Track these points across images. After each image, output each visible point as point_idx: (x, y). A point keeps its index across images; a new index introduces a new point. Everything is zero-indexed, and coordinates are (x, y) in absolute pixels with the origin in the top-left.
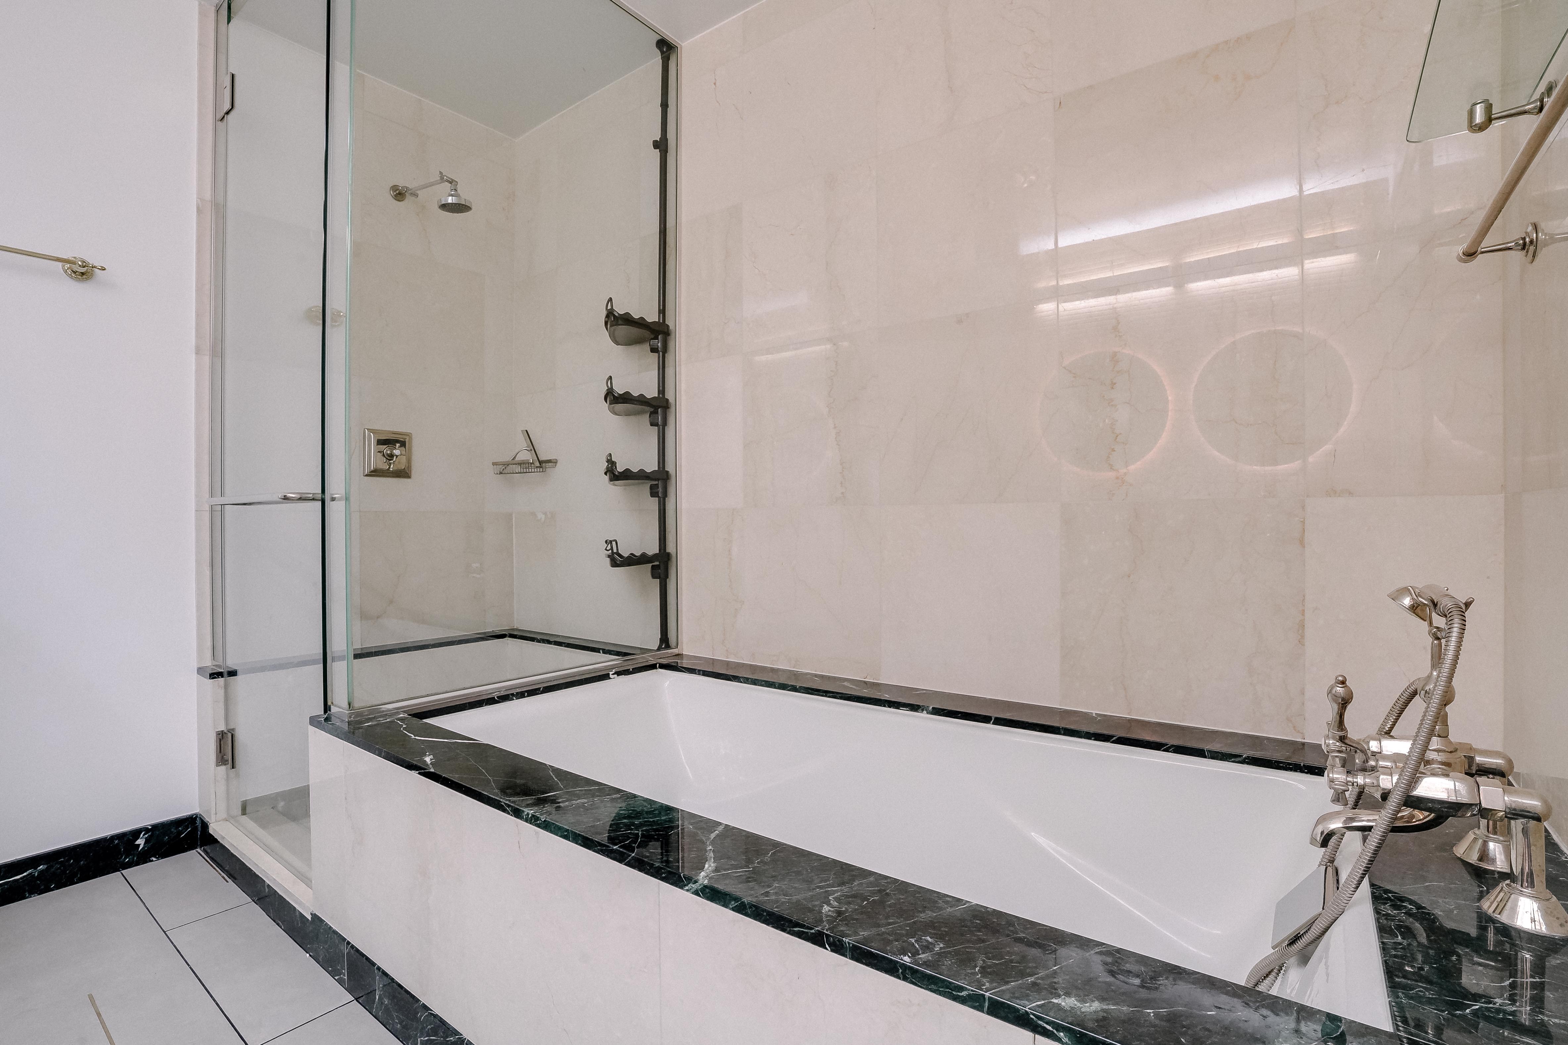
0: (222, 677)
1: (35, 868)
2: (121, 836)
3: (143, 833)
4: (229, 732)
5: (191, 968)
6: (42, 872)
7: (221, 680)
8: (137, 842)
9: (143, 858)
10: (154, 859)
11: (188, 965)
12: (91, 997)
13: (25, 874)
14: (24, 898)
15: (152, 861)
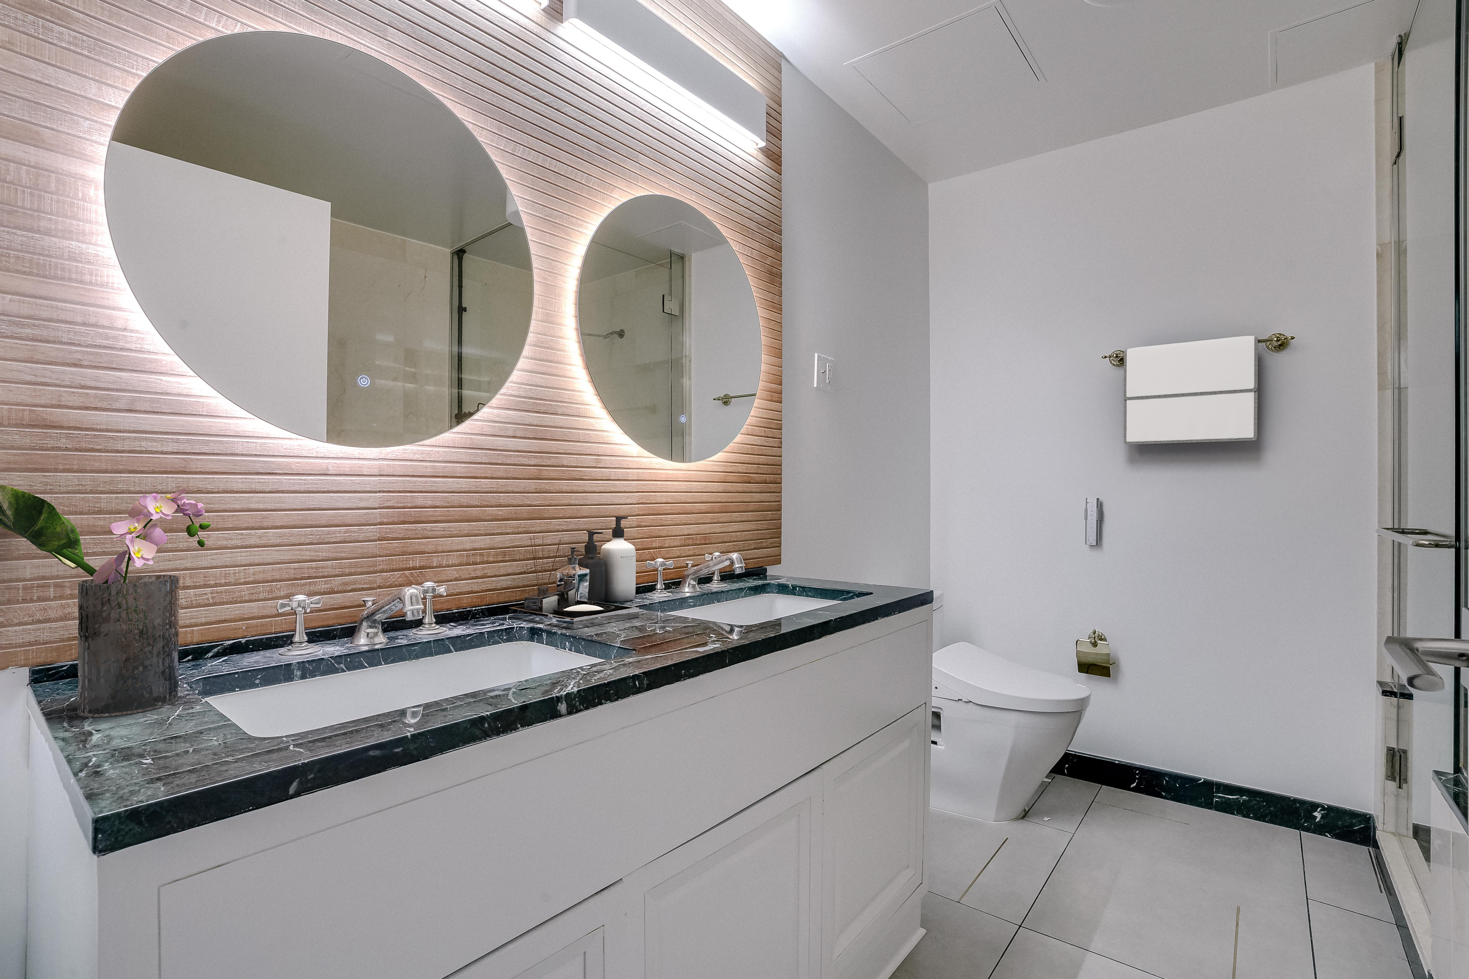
0: (1396, 697)
1: (1242, 796)
2: (1303, 802)
3: (1320, 809)
4: (1398, 751)
5: (1311, 940)
6: (1244, 801)
7: (1394, 700)
8: (1315, 814)
9: (1320, 829)
10: (1329, 836)
11: (1311, 937)
12: (1238, 908)
13: (1235, 797)
14: (1233, 814)
15: (1327, 836)
